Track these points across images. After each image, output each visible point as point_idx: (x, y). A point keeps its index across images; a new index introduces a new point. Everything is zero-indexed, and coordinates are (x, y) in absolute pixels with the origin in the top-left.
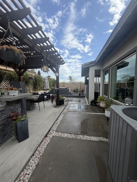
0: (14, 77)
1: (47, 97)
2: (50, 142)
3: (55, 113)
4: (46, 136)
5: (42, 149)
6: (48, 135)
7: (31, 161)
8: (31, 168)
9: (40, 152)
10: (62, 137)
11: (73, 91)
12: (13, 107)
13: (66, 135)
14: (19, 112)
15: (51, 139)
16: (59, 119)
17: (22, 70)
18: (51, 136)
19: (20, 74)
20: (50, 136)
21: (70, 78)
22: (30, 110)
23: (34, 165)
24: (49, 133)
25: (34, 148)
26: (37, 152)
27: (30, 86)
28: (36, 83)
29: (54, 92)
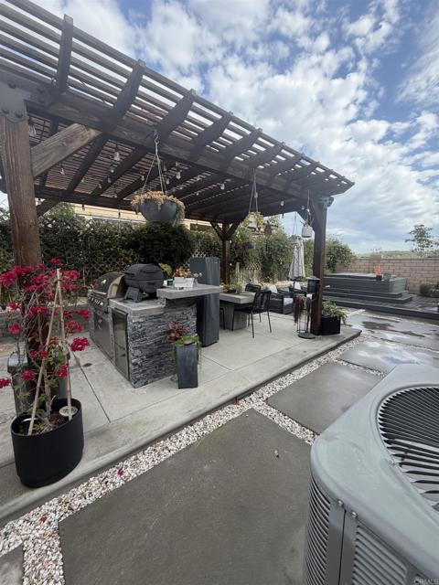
0: (214, 243)
1: (294, 302)
2: (237, 418)
3: (289, 354)
4: (235, 400)
5: (213, 422)
6: (240, 402)
7: (183, 432)
8: (178, 443)
9: (205, 427)
10: (275, 423)
11: (418, 289)
12: (179, 313)
13: (286, 423)
14: (191, 326)
15: (243, 415)
16: (296, 372)
17: (230, 225)
18: (247, 407)
19: (225, 236)
20: (245, 405)
21: (421, 234)
22: (232, 330)
23: (184, 442)
24: (247, 399)
25: (196, 411)
26: (201, 423)
27: (253, 265)
28: (270, 258)
29: (328, 289)
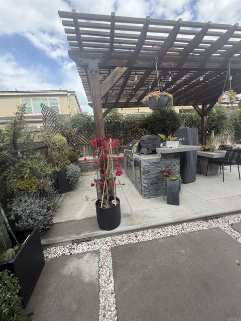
4: (205, 219)
5: (188, 228)
6: (209, 221)
7: (169, 228)
8: (165, 232)
9: (183, 229)
10: (237, 242)
14: (176, 170)
15: (211, 229)
17: (208, 106)
18: (214, 226)
19: (204, 113)
22: (206, 175)
23: (169, 233)
24: (215, 220)
25: (177, 218)
26: (180, 226)
